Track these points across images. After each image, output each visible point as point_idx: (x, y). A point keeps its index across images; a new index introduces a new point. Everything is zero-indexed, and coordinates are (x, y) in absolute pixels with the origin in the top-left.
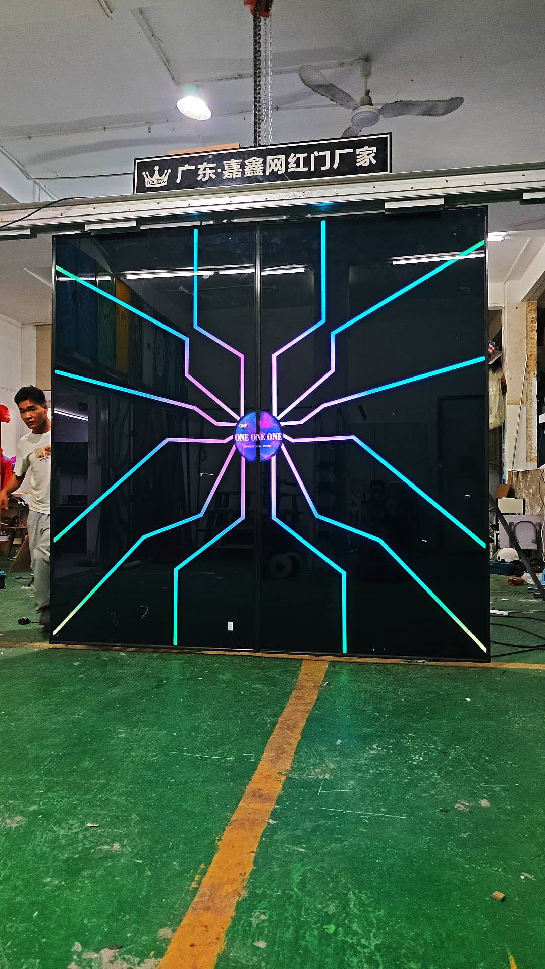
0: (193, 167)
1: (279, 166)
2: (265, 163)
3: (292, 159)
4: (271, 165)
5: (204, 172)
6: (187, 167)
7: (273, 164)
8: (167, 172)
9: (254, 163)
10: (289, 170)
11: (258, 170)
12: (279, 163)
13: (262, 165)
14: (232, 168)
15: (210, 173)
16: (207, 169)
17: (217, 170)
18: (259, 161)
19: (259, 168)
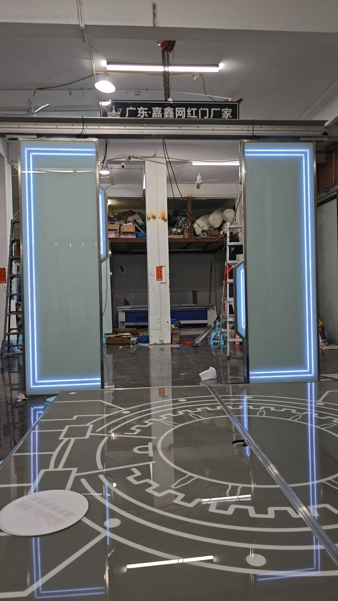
0: (135, 109)
1: (182, 114)
2: (174, 111)
3: (189, 111)
4: (178, 113)
5: (141, 112)
6: (131, 108)
7: (179, 112)
8: (120, 110)
9: (169, 110)
10: (188, 117)
11: (171, 115)
12: (182, 112)
13: (173, 112)
14: (157, 112)
15: (145, 114)
16: (143, 111)
17: (148, 112)
18: (171, 110)
19: (171, 113)
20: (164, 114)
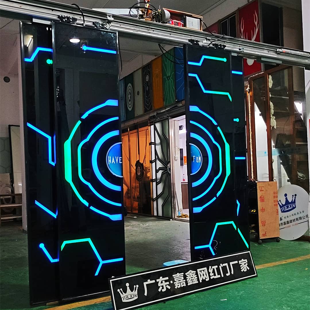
0: (154, 281)
1: (205, 276)
2: (197, 274)
3: (211, 271)
4: (201, 276)
5: (162, 285)
6: (149, 282)
7: (202, 274)
8: (136, 287)
9: (191, 275)
10: (212, 278)
11: (195, 280)
12: (205, 274)
13: (196, 276)
14: (179, 281)
15: (166, 285)
16: (164, 282)
17: (170, 283)
18: (194, 273)
19: (194, 278)
20: (187, 280)
